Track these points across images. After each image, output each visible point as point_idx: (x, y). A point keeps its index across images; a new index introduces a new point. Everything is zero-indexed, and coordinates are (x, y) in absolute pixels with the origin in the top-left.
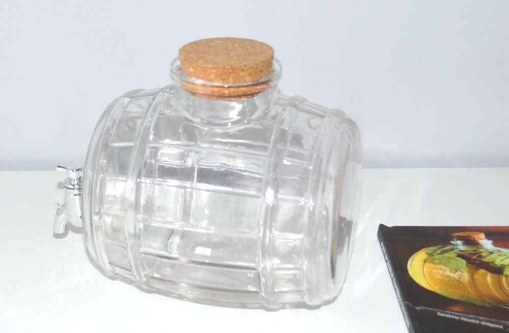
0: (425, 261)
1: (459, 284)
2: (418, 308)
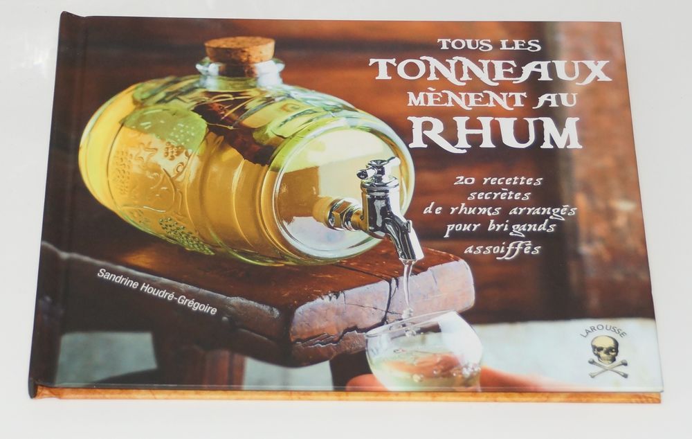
2: (64, 255)
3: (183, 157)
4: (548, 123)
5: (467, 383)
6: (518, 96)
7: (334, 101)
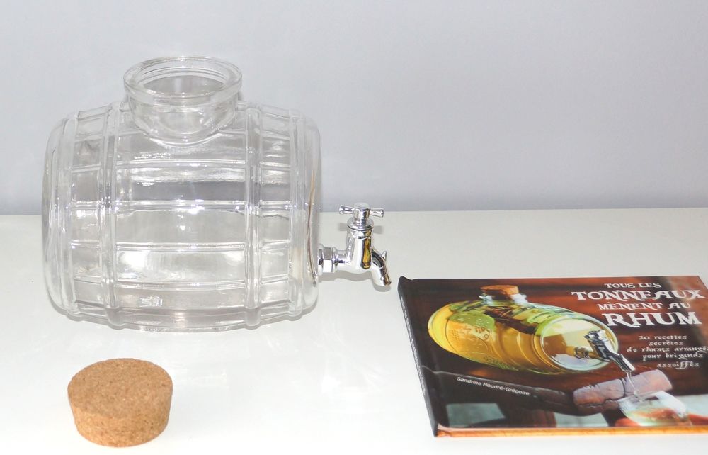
0: (448, 319)
1: (484, 345)
2: (436, 373)
3: (486, 332)
4: (680, 315)
5: (683, 420)
6: (657, 304)
7: (558, 309)
